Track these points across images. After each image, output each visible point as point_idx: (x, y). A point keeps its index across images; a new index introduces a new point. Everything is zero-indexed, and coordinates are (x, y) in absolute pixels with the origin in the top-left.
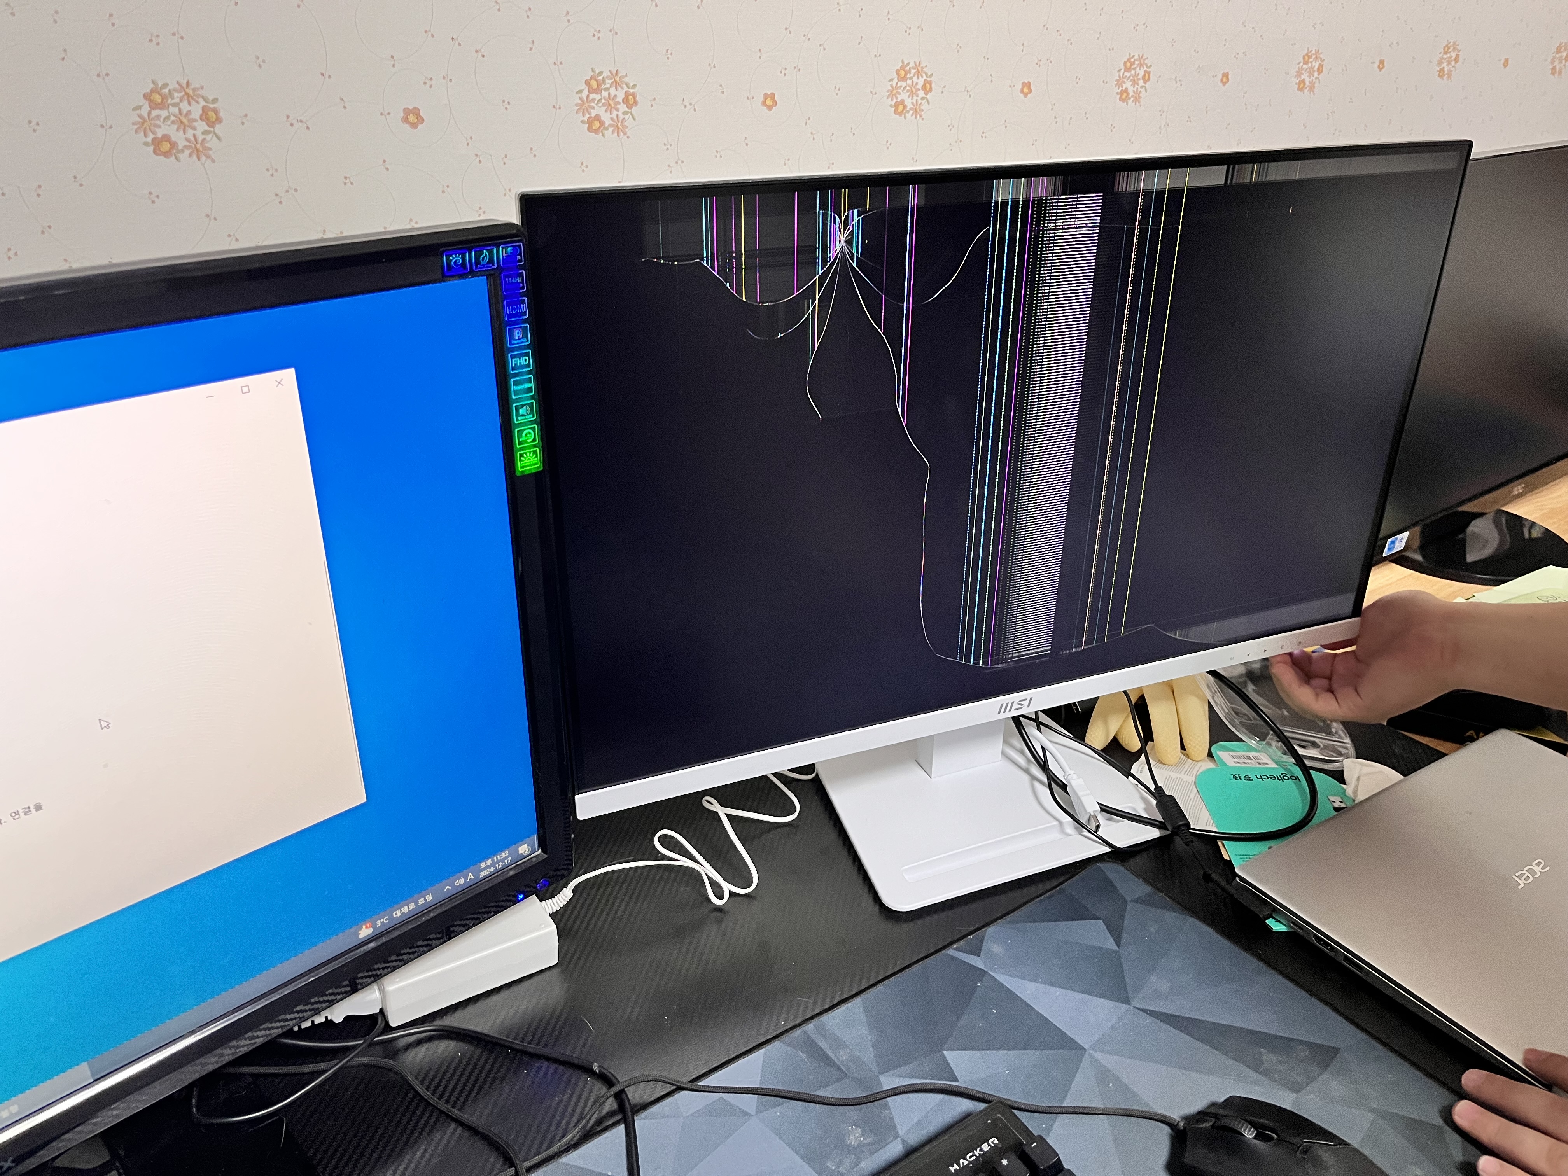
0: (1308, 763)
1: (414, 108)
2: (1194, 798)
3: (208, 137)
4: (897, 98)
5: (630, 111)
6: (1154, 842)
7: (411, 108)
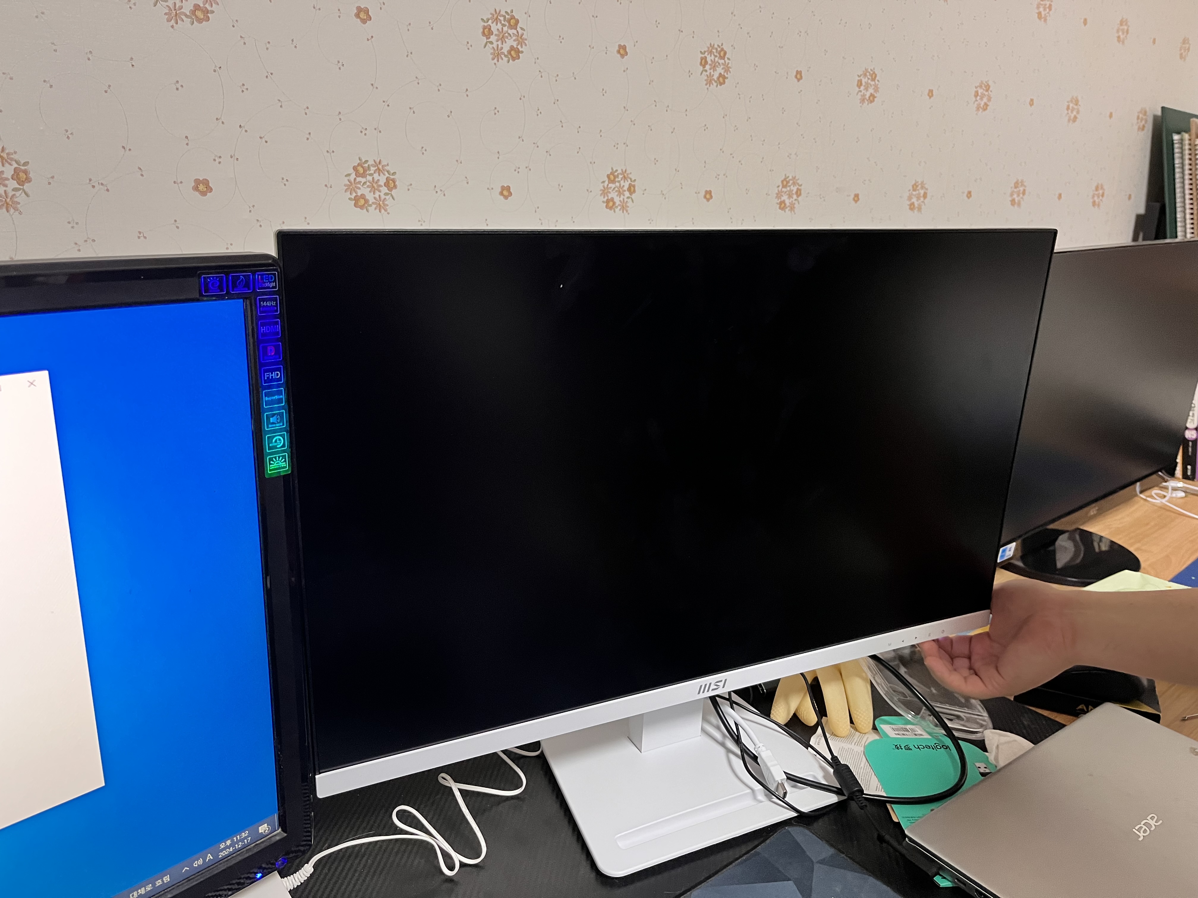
0: (956, 734)
1: (203, 179)
2: (864, 766)
3: (18, 194)
4: (608, 196)
5: (390, 192)
6: (833, 806)
7: (201, 179)
